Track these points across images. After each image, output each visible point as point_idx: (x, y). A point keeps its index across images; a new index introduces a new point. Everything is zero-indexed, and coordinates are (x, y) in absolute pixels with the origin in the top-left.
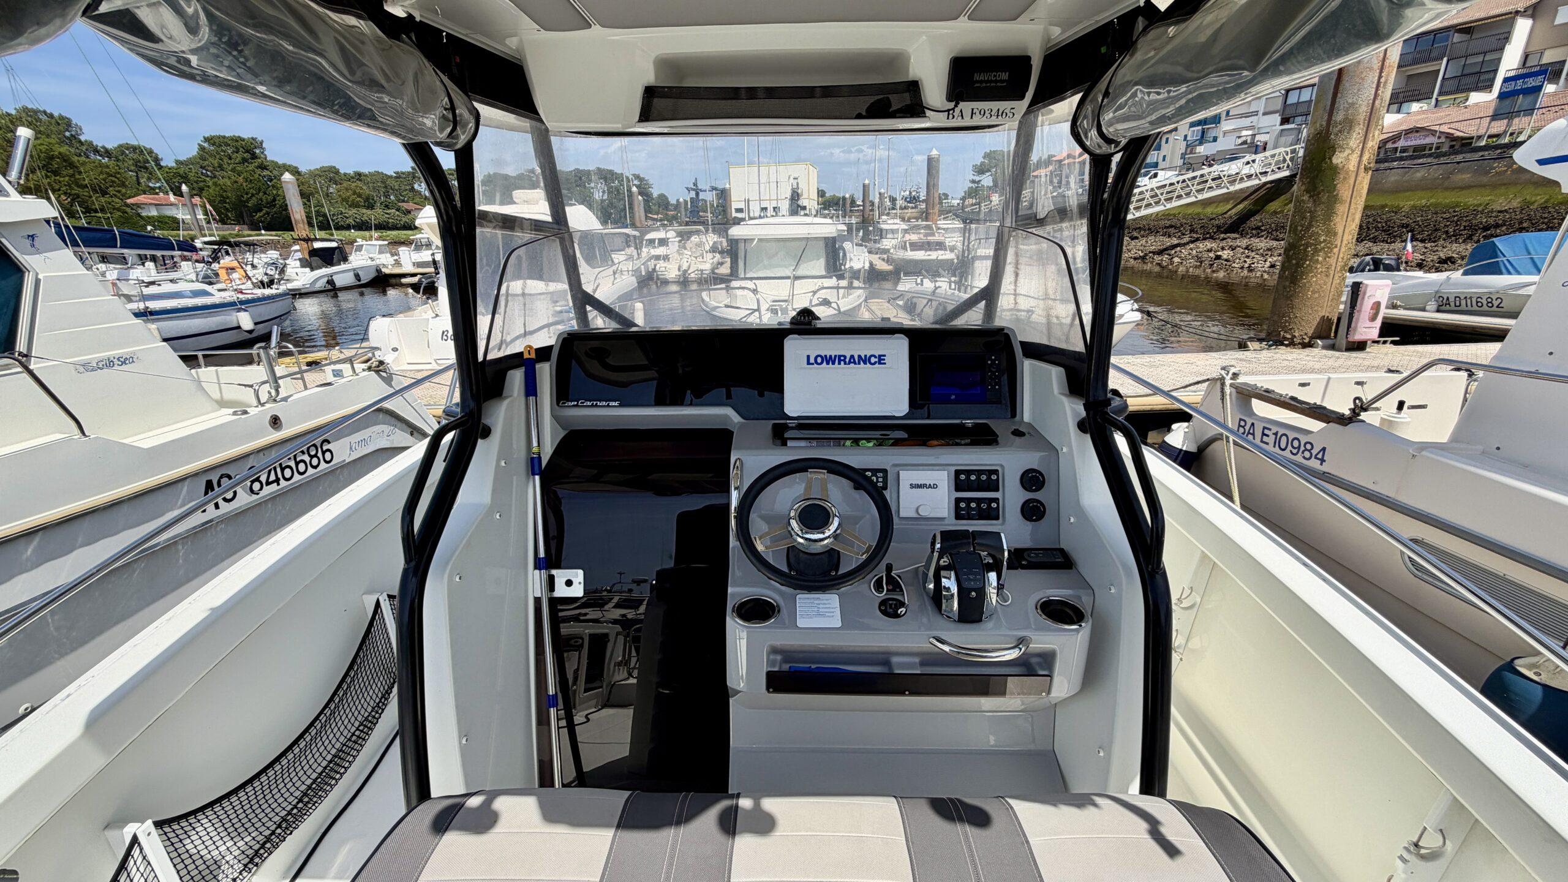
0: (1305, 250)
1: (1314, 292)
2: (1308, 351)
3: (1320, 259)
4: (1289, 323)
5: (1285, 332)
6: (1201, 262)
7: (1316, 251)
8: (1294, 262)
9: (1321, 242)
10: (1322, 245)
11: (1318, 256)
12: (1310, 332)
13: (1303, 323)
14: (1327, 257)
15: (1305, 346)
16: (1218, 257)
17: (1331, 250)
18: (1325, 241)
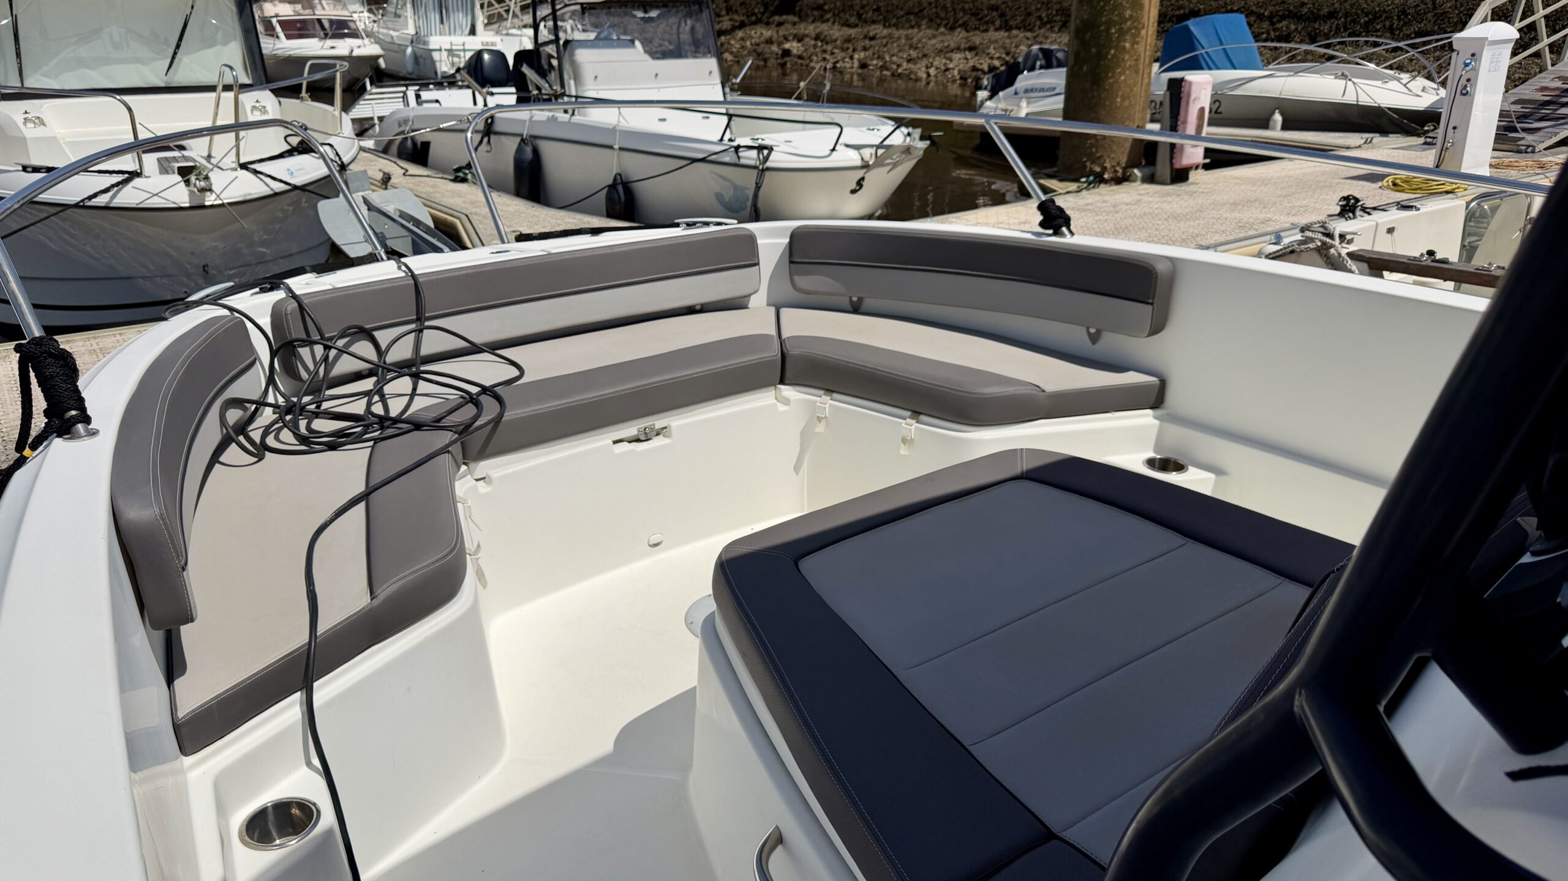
0: (1108, 30)
1: (1123, 98)
2: (1125, 187)
3: (1127, 45)
4: (1097, 147)
5: (1093, 162)
6: (765, 60)
7: (1122, 33)
8: (1094, 50)
9: (1127, 20)
10: (1129, 23)
11: (1125, 41)
12: (1124, 160)
13: (1115, 148)
14: (1134, 43)
15: (1119, 181)
16: (786, 53)
17: (1138, 30)
18: (1131, 17)
